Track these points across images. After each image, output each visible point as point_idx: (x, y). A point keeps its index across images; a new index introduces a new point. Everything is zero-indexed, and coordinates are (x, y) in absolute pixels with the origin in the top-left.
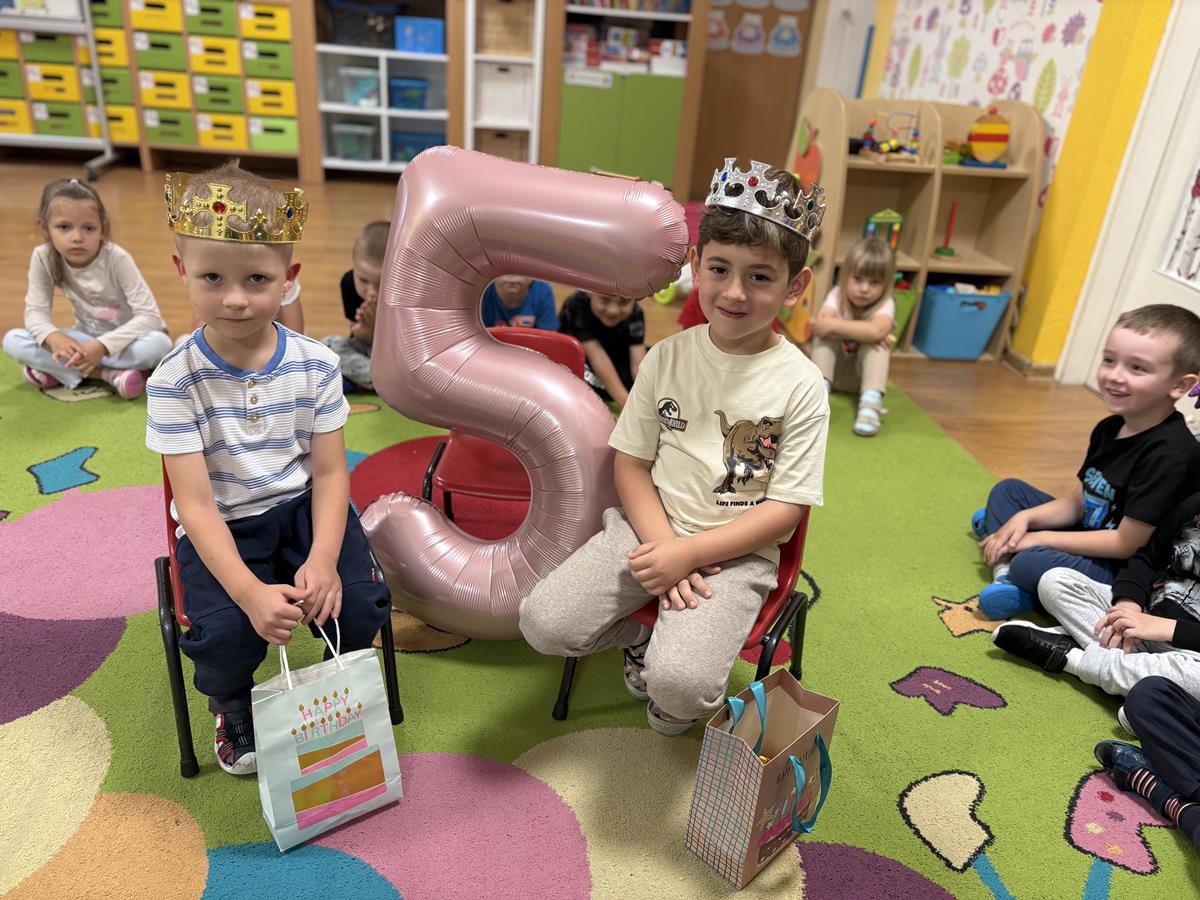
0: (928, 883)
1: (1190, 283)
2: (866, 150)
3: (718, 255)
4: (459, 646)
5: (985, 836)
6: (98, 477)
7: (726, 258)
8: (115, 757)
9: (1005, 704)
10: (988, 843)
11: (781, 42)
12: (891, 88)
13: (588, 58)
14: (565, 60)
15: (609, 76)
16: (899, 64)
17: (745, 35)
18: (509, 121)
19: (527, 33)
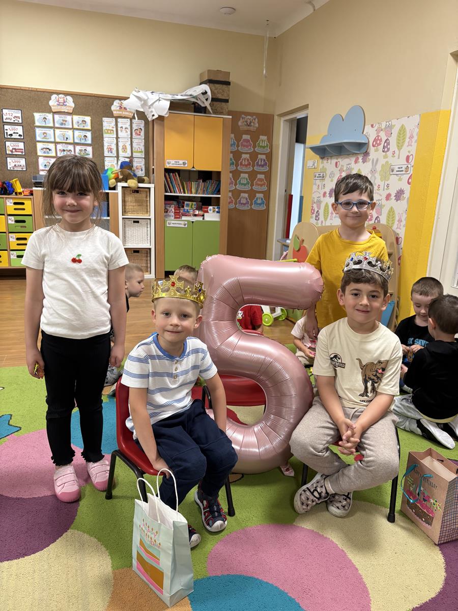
3: (355, 288)
6: (20, 428)
7: (361, 289)
8: (111, 554)
11: (257, 204)
12: (316, 221)
13: (175, 215)
14: (166, 216)
15: (186, 222)
16: (318, 211)
17: (242, 202)
18: (140, 245)
19: (147, 206)
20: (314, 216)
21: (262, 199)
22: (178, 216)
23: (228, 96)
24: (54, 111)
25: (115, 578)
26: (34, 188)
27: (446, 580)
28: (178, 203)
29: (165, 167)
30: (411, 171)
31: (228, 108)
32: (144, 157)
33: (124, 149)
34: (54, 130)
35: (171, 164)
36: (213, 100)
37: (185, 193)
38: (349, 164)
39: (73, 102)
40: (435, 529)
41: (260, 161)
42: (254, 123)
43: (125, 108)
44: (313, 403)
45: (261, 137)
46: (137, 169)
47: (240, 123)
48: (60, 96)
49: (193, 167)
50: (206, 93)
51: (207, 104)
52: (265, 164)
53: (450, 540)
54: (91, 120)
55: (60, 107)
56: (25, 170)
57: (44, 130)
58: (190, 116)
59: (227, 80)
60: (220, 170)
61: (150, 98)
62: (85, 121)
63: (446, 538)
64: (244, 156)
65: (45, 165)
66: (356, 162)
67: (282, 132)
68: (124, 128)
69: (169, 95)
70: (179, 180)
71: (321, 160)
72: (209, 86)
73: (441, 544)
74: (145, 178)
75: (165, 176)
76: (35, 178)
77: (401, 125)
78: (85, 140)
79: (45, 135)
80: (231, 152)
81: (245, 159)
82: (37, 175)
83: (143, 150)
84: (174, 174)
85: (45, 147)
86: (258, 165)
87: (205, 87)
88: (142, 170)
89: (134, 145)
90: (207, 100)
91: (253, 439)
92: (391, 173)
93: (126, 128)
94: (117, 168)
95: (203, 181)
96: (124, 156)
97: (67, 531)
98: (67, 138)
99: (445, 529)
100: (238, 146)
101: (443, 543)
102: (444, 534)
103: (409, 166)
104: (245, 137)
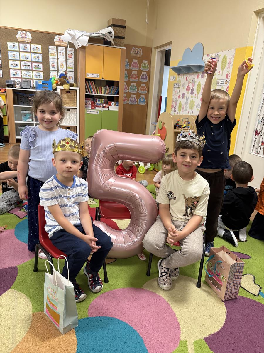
0: (251, 300)
1: (258, 155)
2: (177, 128)
3: (182, 152)
4: (114, 261)
5: (260, 288)
7: (185, 152)
9: (251, 258)
10: (261, 288)
11: (141, 101)
12: (174, 112)
13: (92, 107)
14: (86, 107)
15: (98, 111)
16: (175, 106)
17: (132, 100)
18: (71, 124)
19: (75, 100)
20: (173, 109)
21: (144, 99)
22: (93, 107)
23: (125, 35)
24: (19, 41)
25: (33, 317)
26: (7, 88)
27: (226, 321)
28: (94, 99)
29: (86, 78)
30: (229, 83)
31: (124, 43)
32: (73, 71)
33: (62, 65)
34: (19, 53)
35: (90, 76)
36: (115, 37)
37: (97, 93)
38: (194, 79)
39: (31, 36)
40: (223, 292)
41: (143, 76)
42: (140, 52)
43: (62, 40)
44: (157, 218)
45: (144, 61)
46: (70, 78)
47: (131, 52)
48: (23, 32)
49: (103, 78)
50: (111, 32)
51: (111, 40)
52: (146, 78)
53: (231, 299)
54: (42, 47)
55: (23, 39)
56: (2, 77)
57: (13, 53)
58: (101, 46)
59: (124, 25)
60: (119, 80)
61: (76, 34)
62: (38, 48)
63: (228, 298)
64: (133, 72)
65: (14, 74)
66: (198, 77)
67: (157, 58)
68: (62, 53)
69: (88, 33)
70: (94, 85)
71: (178, 76)
72: (113, 28)
73: (225, 301)
74: (74, 84)
75: (86, 83)
76: (7, 82)
77: (224, 55)
78: (38, 59)
79: (14, 55)
80: (126, 70)
81: (134, 74)
82: (9, 80)
83: (73, 67)
84: (91, 82)
85: (14, 63)
86: (142, 78)
87: (111, 29)
88: (72, 79)
89: (68, 63)
90: (111, 37)
91: (122, 239)
92: (217, 84)
93: (63, 53)
94: (57, 77)
95: (109, 87)
96: (62, 70)
97: (8, 290)
98: (27, 58)
99: (228, 292)
100: (130, 66)
101: (227, 300)
102: (227, 295)
103: (228, 80)
104: (135, 61)
